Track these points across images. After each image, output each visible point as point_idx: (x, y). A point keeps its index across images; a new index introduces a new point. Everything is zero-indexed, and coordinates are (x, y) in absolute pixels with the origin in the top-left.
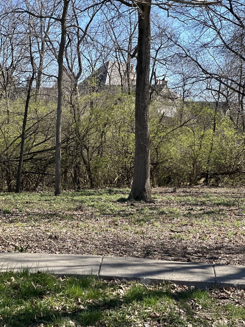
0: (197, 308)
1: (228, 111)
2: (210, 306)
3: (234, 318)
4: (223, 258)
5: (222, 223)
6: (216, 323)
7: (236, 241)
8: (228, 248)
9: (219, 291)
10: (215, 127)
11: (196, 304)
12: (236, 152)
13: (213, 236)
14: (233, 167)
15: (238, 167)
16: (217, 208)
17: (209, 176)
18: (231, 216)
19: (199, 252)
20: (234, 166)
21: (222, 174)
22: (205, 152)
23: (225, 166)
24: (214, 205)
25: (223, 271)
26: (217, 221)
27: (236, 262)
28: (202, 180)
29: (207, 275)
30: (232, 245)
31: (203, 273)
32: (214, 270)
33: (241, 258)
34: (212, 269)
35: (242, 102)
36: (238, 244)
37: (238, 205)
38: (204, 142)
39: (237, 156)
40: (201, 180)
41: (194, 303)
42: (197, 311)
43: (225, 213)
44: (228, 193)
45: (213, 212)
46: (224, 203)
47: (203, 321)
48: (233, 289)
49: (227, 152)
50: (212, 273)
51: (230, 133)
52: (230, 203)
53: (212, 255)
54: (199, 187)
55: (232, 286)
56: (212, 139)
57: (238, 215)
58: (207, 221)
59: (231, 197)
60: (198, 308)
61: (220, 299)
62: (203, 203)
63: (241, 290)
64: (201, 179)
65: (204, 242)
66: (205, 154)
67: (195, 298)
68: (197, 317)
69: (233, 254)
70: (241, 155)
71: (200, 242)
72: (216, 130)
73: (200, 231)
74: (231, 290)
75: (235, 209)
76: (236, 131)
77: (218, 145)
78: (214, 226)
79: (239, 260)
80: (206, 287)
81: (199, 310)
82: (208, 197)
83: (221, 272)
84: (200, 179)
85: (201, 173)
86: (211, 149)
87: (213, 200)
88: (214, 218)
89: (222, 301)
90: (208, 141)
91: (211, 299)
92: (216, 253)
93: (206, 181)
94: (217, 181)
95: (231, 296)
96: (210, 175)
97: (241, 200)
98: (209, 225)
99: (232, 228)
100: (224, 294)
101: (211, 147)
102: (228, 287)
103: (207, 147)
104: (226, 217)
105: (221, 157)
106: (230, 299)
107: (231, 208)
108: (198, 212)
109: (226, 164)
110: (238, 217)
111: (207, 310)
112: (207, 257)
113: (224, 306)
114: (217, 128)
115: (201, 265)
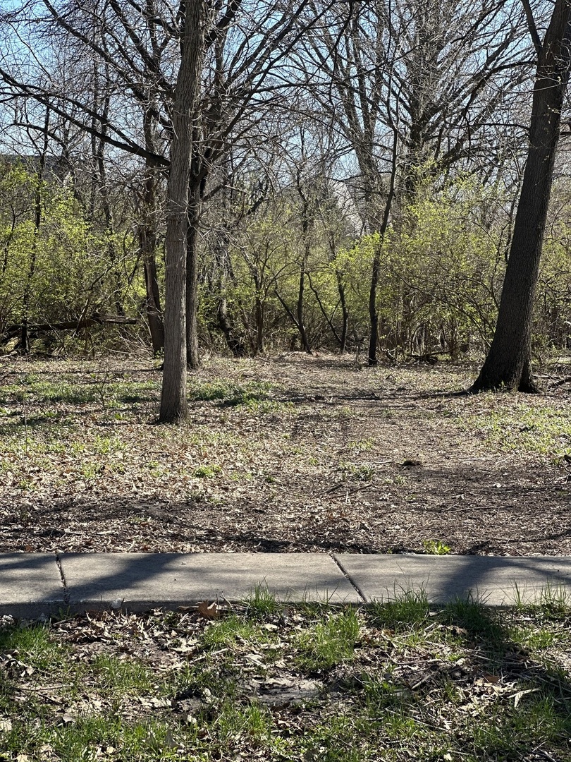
0: (22, 675)
1: (68, 177)
2: (53, 665)
3: (117, 691)
4: (75, 532)
5: (67, 446)
6: (74, 711)
7: (102, 489)
8: (85, 507)
9: (75, 624)
10: (38, 215)
11: (19, 662)
12: (91, 275)
13: (46, 479)
14: (86, 311)
15: (97, 311)
16: (51, 410)
17: (28, 333)
18: (87, 426)
19: (14, 520)
20: (87, 307)
21: (59, 327)
22: (17, 276)
23: (66, 308)
24: (43, 402)
25: (82, 569)
26: (54, 442)
27: (108, 540)
28: (13, 343)
29: (44, 584)
30: (94, 497)
31: (33, 578)
32: (60, 568)
33: (118, 528)
34: (55, 566)
35: (101, 156)
36: (109, 495)
37: (102, 399)
38: (15, 252)
39: (94, 283)
40: (9, 343)
41: (13, 661)
42: (23, 683)
43: (73, 421)
44: (77, 372)
45: (42, 419)
46: (68, 397)
47: (39, 709)
48: (110, 614)
49: (69, 274)
50: (55, 577)
51: (75, 230)
52: (81, 394)
53: (48, 525)
54: (7, 359)
55: (108, 606)
56: (34, 244)
57: (104, 425)
58: (30, 441)
59: (83, 381)
60: (24, 673)
61: (77, 643)
62: (18, 399)
63: (130, 615)
64: (10, 341)
65: (25, 494)
66: (17, 281)
67: (14, 647)
68: (23, 699)
69: (97, 519)
70: (102, 283)
71: (14, 494)
72: (41, 224)
73: (15, 467)
74: (105, 617)
75: (95, 411)
76: (89, 224)
77: (49, 259)
78: (48, 453)
79: (112, 535)
80: (43, 615)
81: (28, 678)
82: (28, 384)
83: (79, 573)
84: (6, 341)
85: (8, 327)
86: (32, 269)
87: (40, 391)
88: (46, 433)
89: (85, 648)
90: (23, 249)
91: (57, 646)
92: (57, 519)
93: (21, 345)
94: (47, 344)
95: (106, 634)
96: (31, 331)
97: (108, 388)
98: (37, 452)
99: (91, 455)
100: (89, 630)
101: (32, 264)
102: (99, 610)
103: (21, 263)
104: (75, 429)
105: (55, 287)
106: (105, 640)
107: (84, 409)
108: (7, 420)
109: (69, 303)
110: (103, 428)
111: (48, 676)
112: (35, 532)
113: (90, 662)
114: (44, 219)
115: (27, 559)
